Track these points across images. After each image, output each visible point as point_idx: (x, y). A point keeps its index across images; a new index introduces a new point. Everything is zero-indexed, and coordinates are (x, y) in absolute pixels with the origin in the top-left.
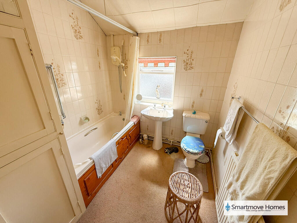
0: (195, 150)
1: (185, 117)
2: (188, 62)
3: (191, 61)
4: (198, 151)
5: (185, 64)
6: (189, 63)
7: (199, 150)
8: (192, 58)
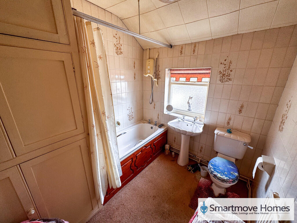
0: (224, 176)
1: (217, 134)
2: (225, 73)
3: (229, 71)
4: (228, 178)
5: (222, 75)
6: (226, 75)
7: (230, 178)
8: (231, 69)
